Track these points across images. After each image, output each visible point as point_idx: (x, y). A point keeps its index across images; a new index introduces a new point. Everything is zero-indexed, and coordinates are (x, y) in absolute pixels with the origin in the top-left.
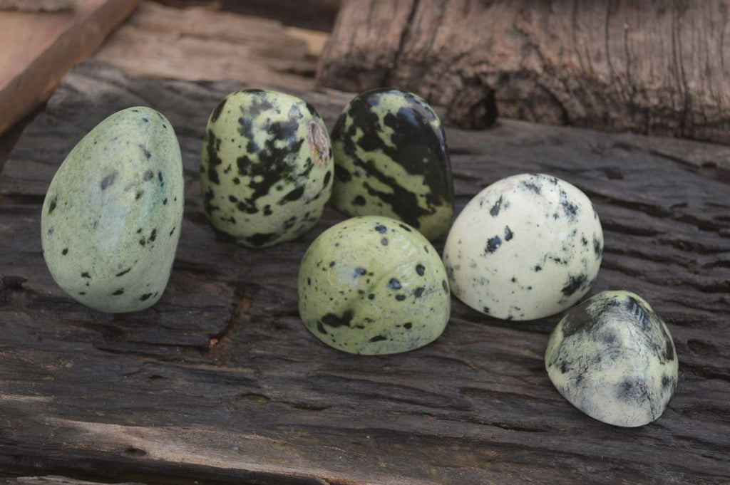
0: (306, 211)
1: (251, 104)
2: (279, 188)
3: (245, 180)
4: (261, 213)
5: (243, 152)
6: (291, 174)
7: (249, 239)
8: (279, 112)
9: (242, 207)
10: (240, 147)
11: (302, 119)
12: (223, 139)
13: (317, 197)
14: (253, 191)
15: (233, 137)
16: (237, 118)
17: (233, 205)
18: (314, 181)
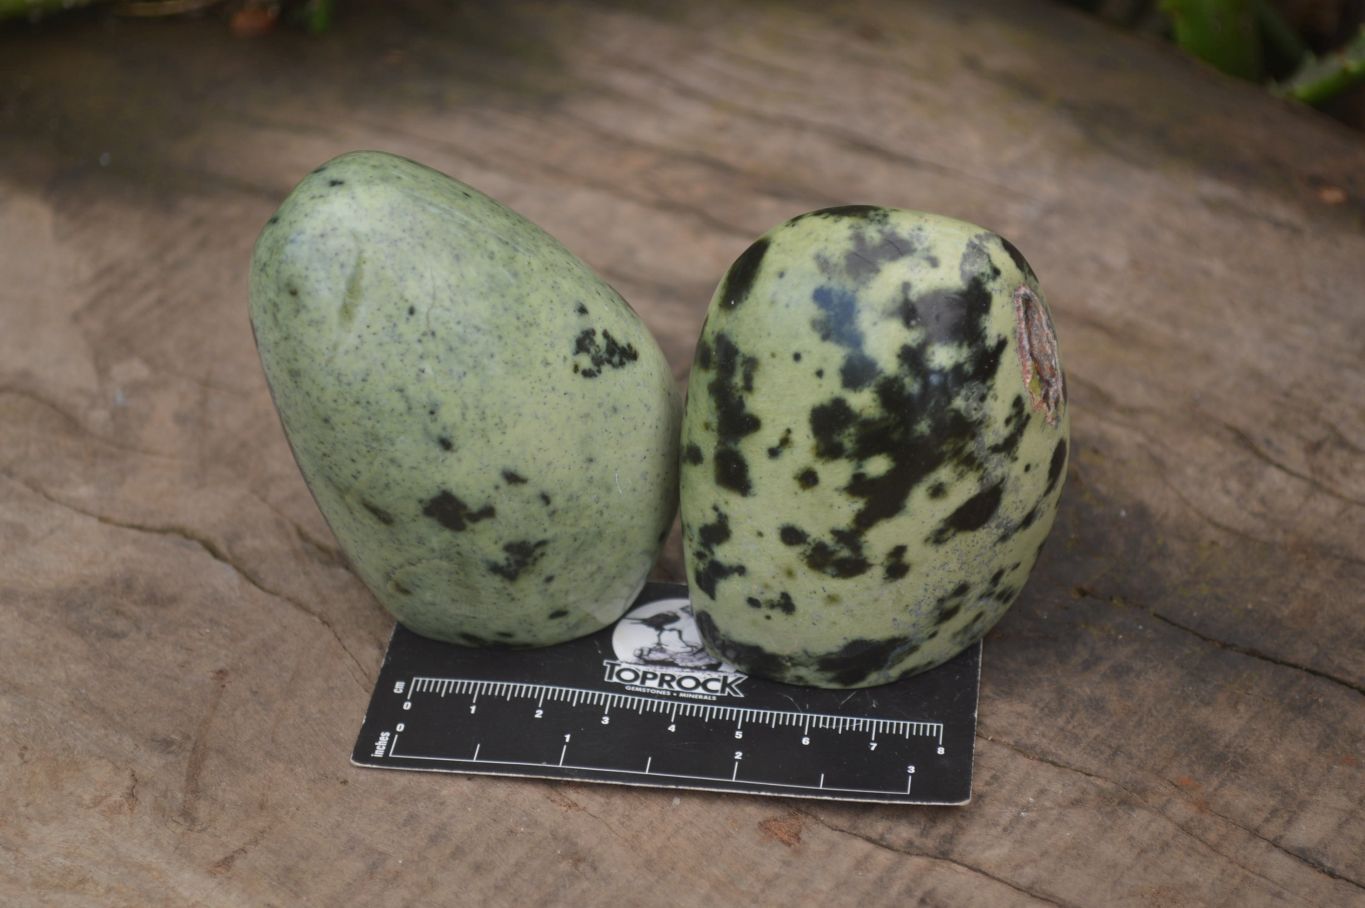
0: (995, 567)
1: (850, 246)
2: (938, 492)
3: (837, 473)
4: (877, 572)
5: (831, 387)
6: (971, 446)
7: (826, 663)
8: (934, 262)
9: (819, 558)
10: (820, 374)
11: (999, 280)
12: (764, 357)
13: (1028, 520)
14: (859, 504)
15: (795, 347)
16: (808, 290)
17: (792, 555)
18: (1027, 468)
